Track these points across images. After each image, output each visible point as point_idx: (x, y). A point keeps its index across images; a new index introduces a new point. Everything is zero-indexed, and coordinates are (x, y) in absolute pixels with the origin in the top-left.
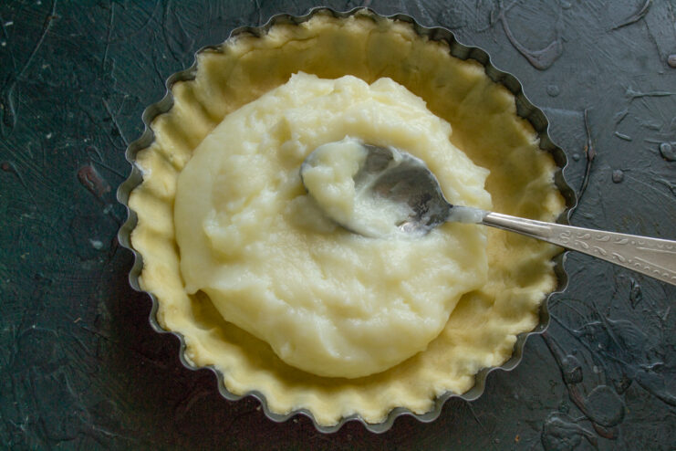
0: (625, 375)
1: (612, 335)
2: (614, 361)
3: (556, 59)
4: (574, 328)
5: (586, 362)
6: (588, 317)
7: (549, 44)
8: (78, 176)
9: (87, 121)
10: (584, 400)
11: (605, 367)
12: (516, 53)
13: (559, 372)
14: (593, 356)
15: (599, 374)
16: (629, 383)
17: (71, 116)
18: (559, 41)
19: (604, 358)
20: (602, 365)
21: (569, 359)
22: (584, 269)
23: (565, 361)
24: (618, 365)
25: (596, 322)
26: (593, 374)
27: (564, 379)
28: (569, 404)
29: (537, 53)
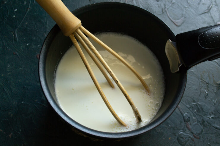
0: (203, 120)
1: (199, 107)
2: (199, 115)
3: (183, 23)
4: (187, 105)
5: (191, 116)
6: (192, 102)
7: (180, 18)
8: (37, 57)
9: (39, 40)
10: (190, 127)
11: (197, 117)
12: (170, 21)
13: (183, 118)
14: (193, 114)
15: (195, 119)
16: (204, 122)
17: (34, 38)
18: (184, 18)
19: (197, 114)
20: (196, 116)
21: (186, 114)
22: (191, 87)
23: (185, 115)
24: (200, 116)
25: (194, 103)
26: (193, 119)
27: (184, 121)
28: (186, 128)
29: (177, 21)
